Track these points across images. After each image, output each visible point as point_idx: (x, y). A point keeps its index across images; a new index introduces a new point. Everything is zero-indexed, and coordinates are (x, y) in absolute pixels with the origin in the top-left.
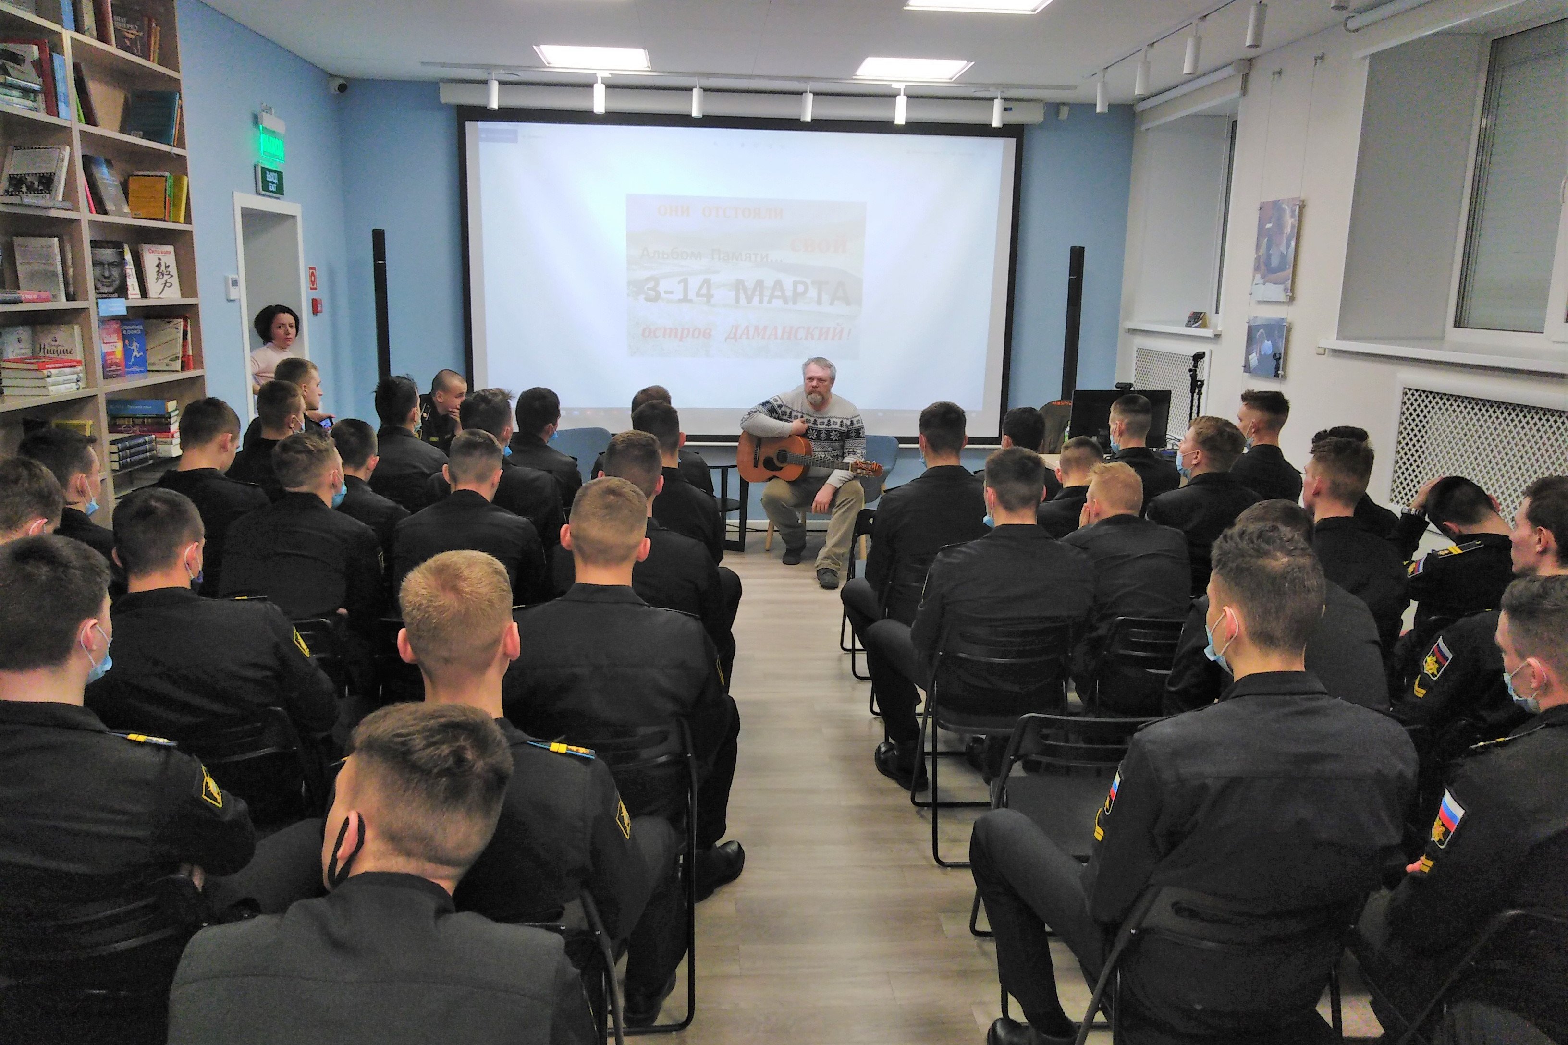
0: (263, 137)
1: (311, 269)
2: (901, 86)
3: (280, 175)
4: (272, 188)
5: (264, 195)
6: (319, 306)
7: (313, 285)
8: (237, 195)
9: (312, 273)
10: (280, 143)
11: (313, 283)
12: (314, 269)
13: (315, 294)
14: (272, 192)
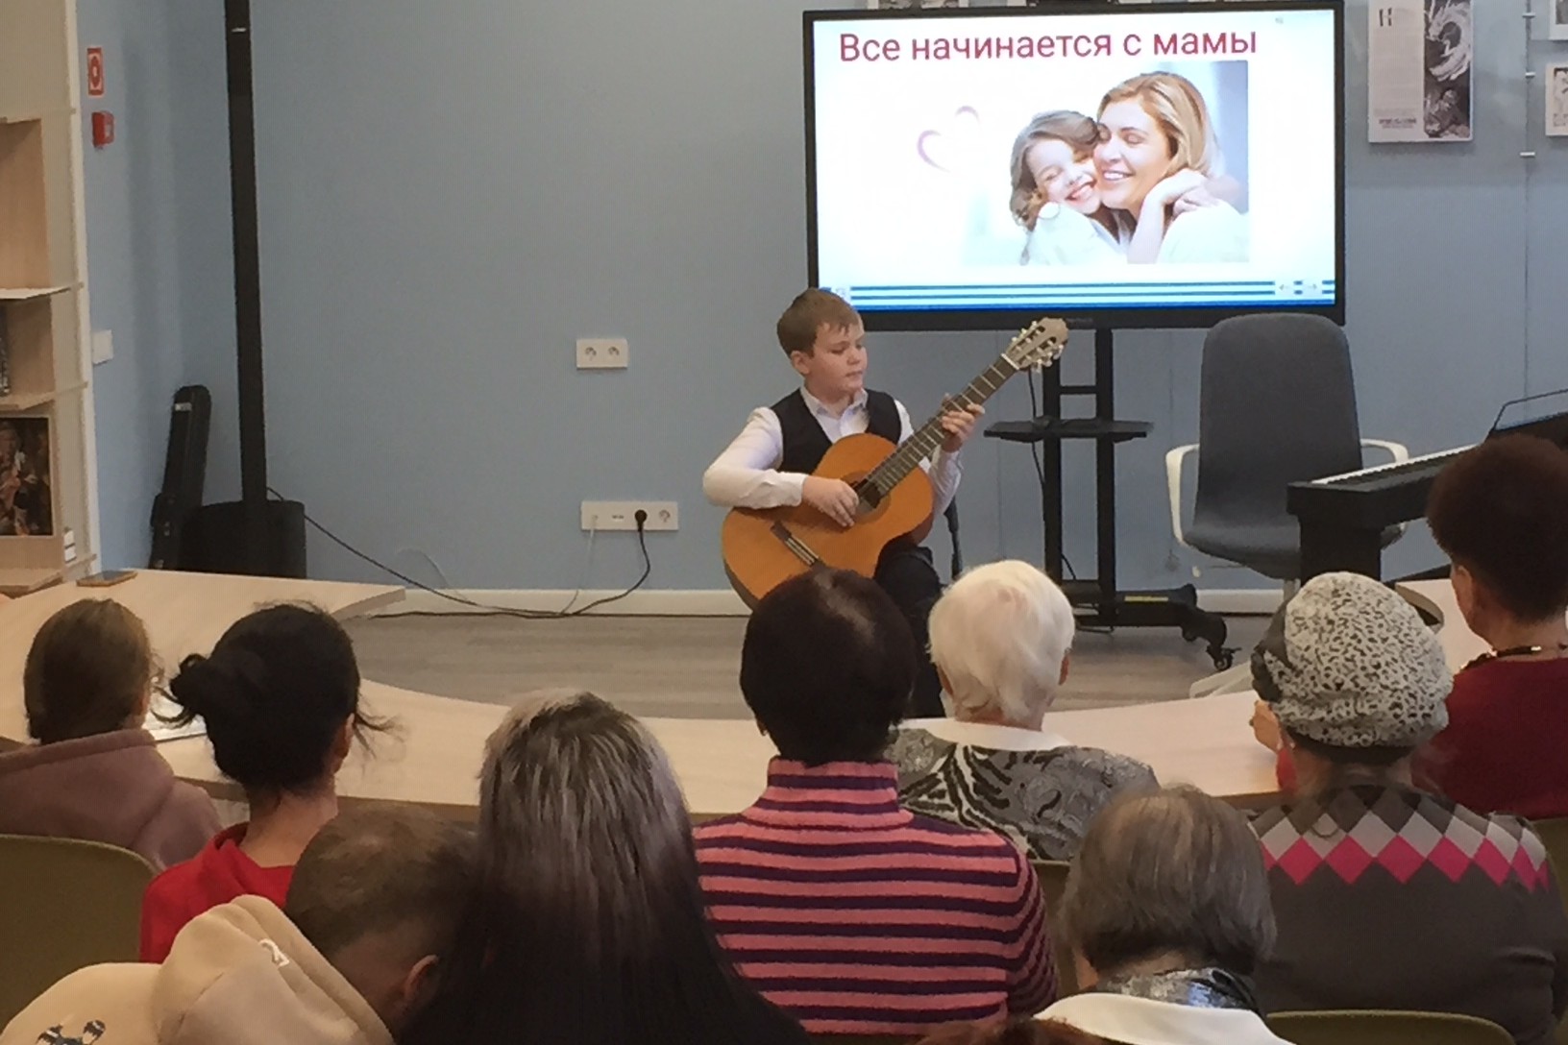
1: (91, 51)
6: (107, 128)
7: (96, 84)
9: (95, 62)
11: (96, 81)
12: (97, 51)
13: (100, 104)
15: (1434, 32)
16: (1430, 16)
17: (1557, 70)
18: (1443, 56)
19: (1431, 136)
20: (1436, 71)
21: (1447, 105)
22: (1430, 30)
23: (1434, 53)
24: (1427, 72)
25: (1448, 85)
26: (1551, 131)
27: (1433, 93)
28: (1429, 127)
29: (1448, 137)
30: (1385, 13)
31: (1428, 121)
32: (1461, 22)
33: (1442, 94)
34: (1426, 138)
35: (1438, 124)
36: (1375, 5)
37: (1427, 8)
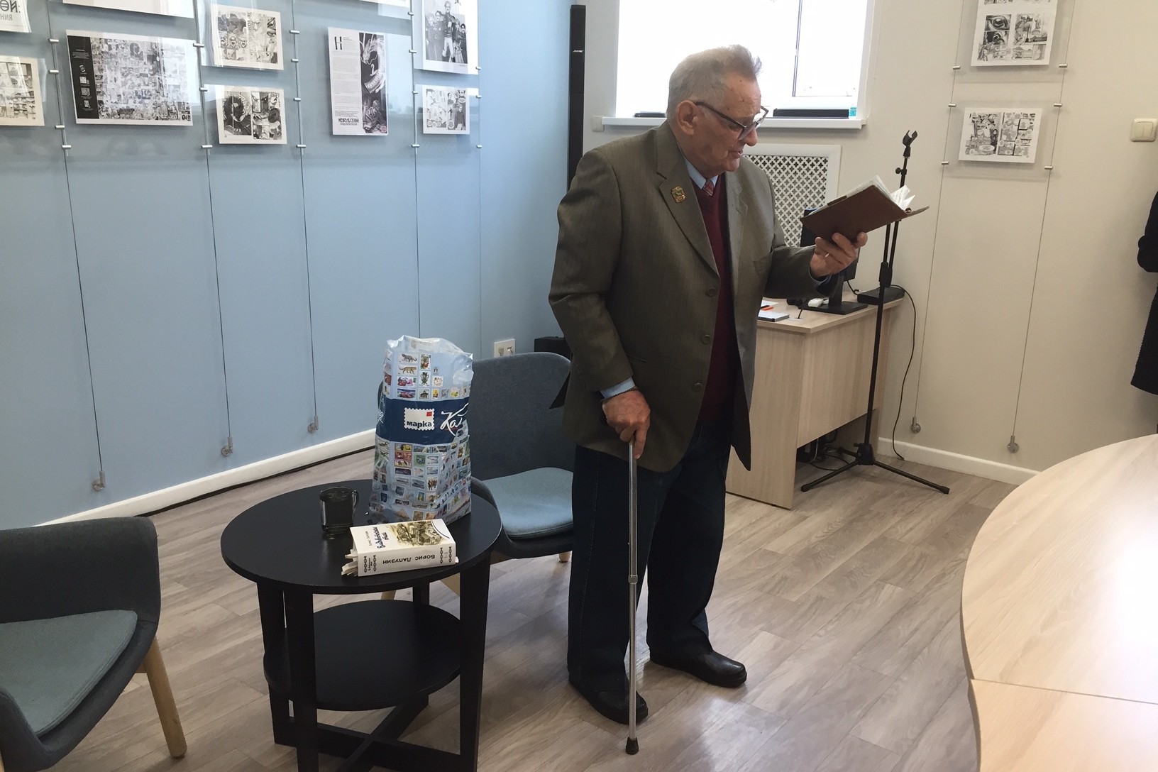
15: (366, 56)
16: (363, 45)
17: (428, 90)
18: (371, 75)
19: (368, 131)
20: (369, 85)
21: (374, 110)
22: (364, 55)
23: (366, 72)
24: (363, 86)
25: (374, 96)
26: (426, 131)
27: (367, 102)
28: (366, 126)
29: (376, 133)
30: (338, 40)
31: (365, 122)
32: (379, 52)
33: (372, 105)
34: (363, 133)
35: (370, 124)
36: (333, 33)
37: (361, 40)
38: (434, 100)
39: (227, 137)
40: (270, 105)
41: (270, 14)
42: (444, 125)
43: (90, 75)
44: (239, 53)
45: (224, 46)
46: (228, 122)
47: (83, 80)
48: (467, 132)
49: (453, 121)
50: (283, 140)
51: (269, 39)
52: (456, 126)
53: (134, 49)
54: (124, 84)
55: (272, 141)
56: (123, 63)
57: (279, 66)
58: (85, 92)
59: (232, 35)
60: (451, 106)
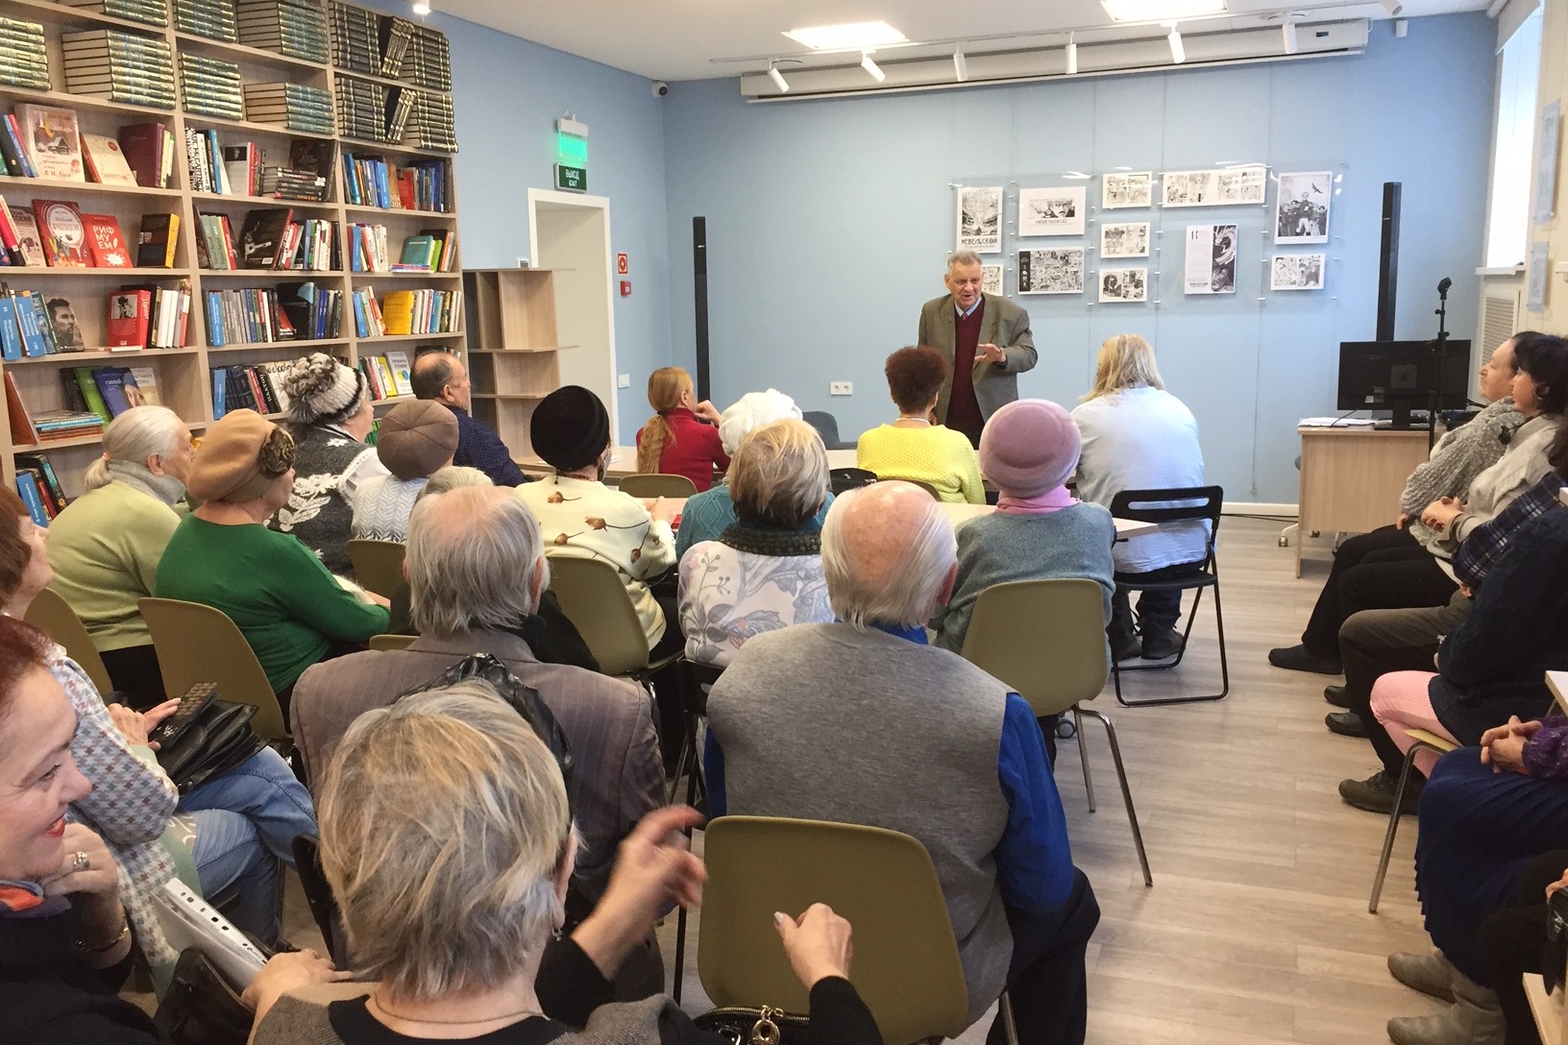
0: (562, 139)
1: (619, 255)
2: (1173, 24)
3: (582, 173)
4: (573, 184)
5: (563, 191)
6: (628, 288)
8: (529, 189)
9: (622, 260)
10: (583, 146)
11: (623, 268)
12: (625, 255)
13: (624, 277)
14: (573, 187)
15: (1218, 242)
16: (1217, 235)
17: (1277, 259)
18: (1222, 253)
20: (1218, 260)
21: (1223, 276)
22: (1216, 241)
23: (1217, 251)
24: (1214, 260)
25: (1223, 267)
26: (1273, 287)
27: (1216, 271)
28: (1214, 287)
29: (1223, 291)
30: (1195, 233)
31: (1213, 284)
32: (1231, 237)
33: (1221, 271)
34: (1212, 292)
35: (1218, 285)
36: (1190, 229)
37: (1215, 230)
38: (1284, 266)
39: (1104, 298)
40: (1136, 278)
41: (1142, 224)
42: (1294, 283)
43: (1028, 271)
44: (1118, 249)
45: (1109, 247)
46: (1106, 289)
47: (1024, 272)
48: (1321, 286)
49: (1304, 280)
50: (1144, 299)
51: (1140, 239)
52: (1307, 283)
53: (1053, 255)
54: (1046, 273)
55: (1136, 300)
56: (1046, 262)
57: (1146, 254)
58: (1025, 278)
59: (1114, 240)
60: (1303, 269)
